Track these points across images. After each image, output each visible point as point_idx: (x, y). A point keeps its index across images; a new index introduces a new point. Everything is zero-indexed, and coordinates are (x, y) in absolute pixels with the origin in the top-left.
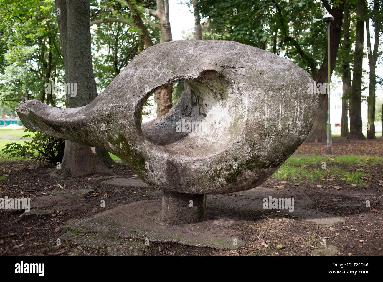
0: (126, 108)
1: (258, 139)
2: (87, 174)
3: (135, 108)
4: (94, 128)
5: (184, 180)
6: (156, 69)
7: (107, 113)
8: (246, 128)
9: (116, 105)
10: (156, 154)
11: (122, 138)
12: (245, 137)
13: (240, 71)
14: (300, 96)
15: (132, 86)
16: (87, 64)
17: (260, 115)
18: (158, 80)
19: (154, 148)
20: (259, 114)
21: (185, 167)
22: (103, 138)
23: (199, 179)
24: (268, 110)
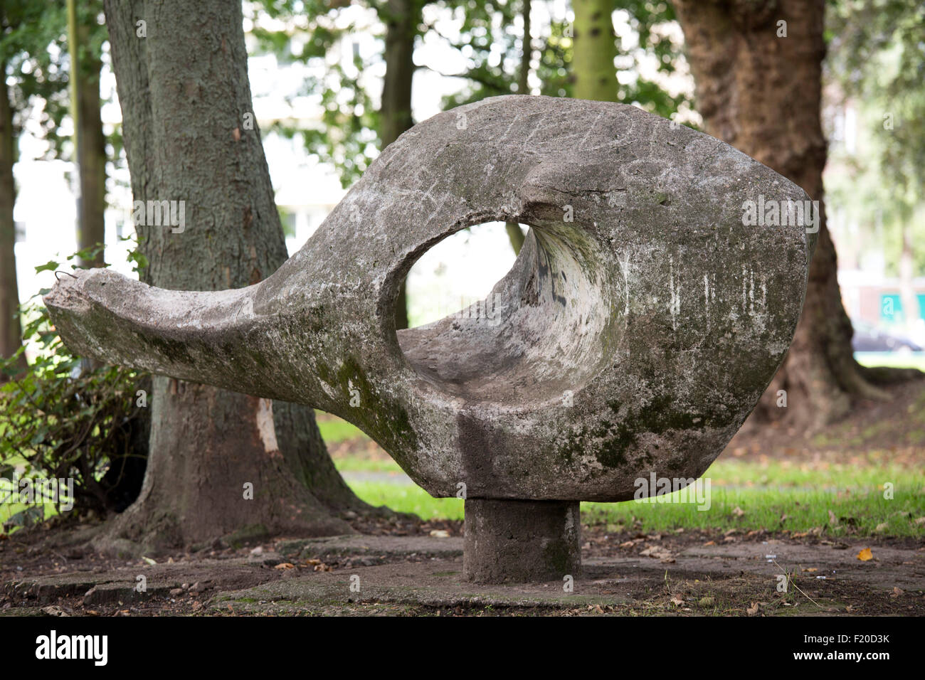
0: (358, 292)
1: (660, 356)
2: (248, 534)
3: (380, 293)
4: (281, 345)
5: (501, 463)
6: (428, 194)
7: (313, 305)
8: (630, 332)
9: (335, 286)
10: (434, 402)
11: (353, 369)
12: (628, 353)
13: (616, 199)
14: (755, 251)
15: (372, 238)
17: (659, 302)
18: (433, 221)
19: (429, 389)
20: (655, 300)
21: (501, 430)
22: (305, 369)
23: (536, 460)
24: (678, 289)
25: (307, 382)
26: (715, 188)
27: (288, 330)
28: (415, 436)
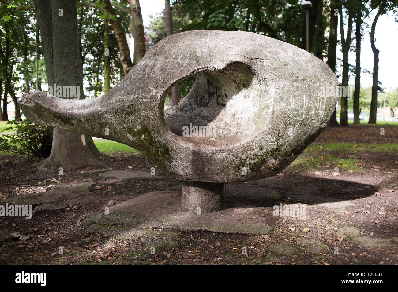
0: (150, 99)
1: (283, 128)
2: (79, 167)
3: (160, 99)
4: (111, 120)
5: (209, 170)
6: (178, 60)
7: (128, 104)
8: (272, 118)
9: (138, 97)
10: (182, 145)
11: (145, 130)
12: (270, 126)
13: (266, 62)
15: (154, 77)
16: (75, 52)
17: (286, 106)
18: (182, 70)
19: (179, 139)
20: (284, 104)
21: (211, 157)
22: (121, 129)
23: (224, 168)
24: (293, 100)
25: (121, 134)
26: (303, 61)
27: (115, 114)
28: (171, 158)
